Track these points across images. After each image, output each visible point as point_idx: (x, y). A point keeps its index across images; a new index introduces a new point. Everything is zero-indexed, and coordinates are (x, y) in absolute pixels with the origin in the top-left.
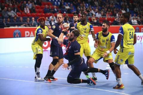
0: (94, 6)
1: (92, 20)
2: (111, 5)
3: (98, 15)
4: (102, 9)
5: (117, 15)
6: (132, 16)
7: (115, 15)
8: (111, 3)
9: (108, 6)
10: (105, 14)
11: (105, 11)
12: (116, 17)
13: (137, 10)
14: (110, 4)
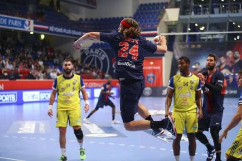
0: (5, 56)
1: (3, 72)
2: (25, 55)
3: (9, 67)
4: (14, 59)
5: (33, 66)
6: (51, 68)
7: (31, 67)
8: (26, 52)
9: (21, 55)
10: (18, 65)
11: (18, 62)
12: (32, 70)
13: (57, 62)
14: (24, 53)
